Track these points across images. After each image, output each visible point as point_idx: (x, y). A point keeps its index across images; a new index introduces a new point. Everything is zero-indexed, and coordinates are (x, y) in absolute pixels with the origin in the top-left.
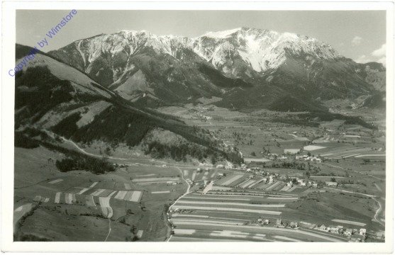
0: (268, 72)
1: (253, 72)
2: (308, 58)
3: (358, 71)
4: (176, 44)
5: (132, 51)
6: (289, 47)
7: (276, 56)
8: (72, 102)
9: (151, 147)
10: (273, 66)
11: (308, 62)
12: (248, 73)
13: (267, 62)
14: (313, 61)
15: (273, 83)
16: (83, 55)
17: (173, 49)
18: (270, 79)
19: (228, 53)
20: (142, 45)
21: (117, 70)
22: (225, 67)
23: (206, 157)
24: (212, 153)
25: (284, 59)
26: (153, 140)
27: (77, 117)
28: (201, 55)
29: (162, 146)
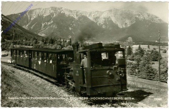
2: (147, 22)
4: (79, 14)
7: (130, 21)
10: (129, 26)
13: (126, 24)
16: (29, 16)
17: (77, 15)
19: (106, 19)
20: (60, 13)
21: (44, 24)
22: (104, 25)
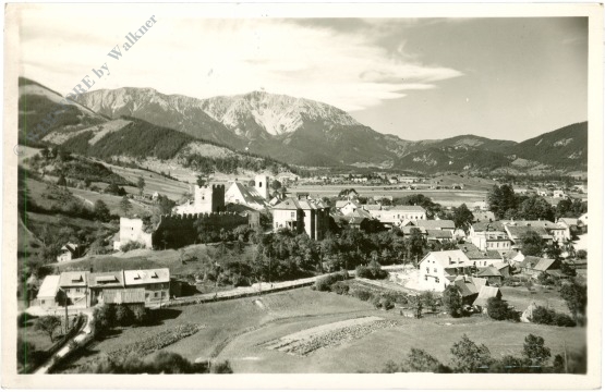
0: (285, 136)
1: (268, 135)
2: (325, 123)
3: (377, 138)
5: (135, 108)
6: (305, 111)
7: (291, 120)
8: (80, 125)
9: (190, 160)
10: (288, 130)
11: (327, 127)
12: (263, 135)
13: (282, 126)
14: (332, 127)
15: (291, 145)
18: (288, 141)
19: (240, 115)
20: (147, 102)
22: (238, 129)
23: (264, 168)
24: (271, 164)
25: (301, 123)
26: (192, 152)
27: (90, 135)
28: (211, 116)
29: (205, 159)
